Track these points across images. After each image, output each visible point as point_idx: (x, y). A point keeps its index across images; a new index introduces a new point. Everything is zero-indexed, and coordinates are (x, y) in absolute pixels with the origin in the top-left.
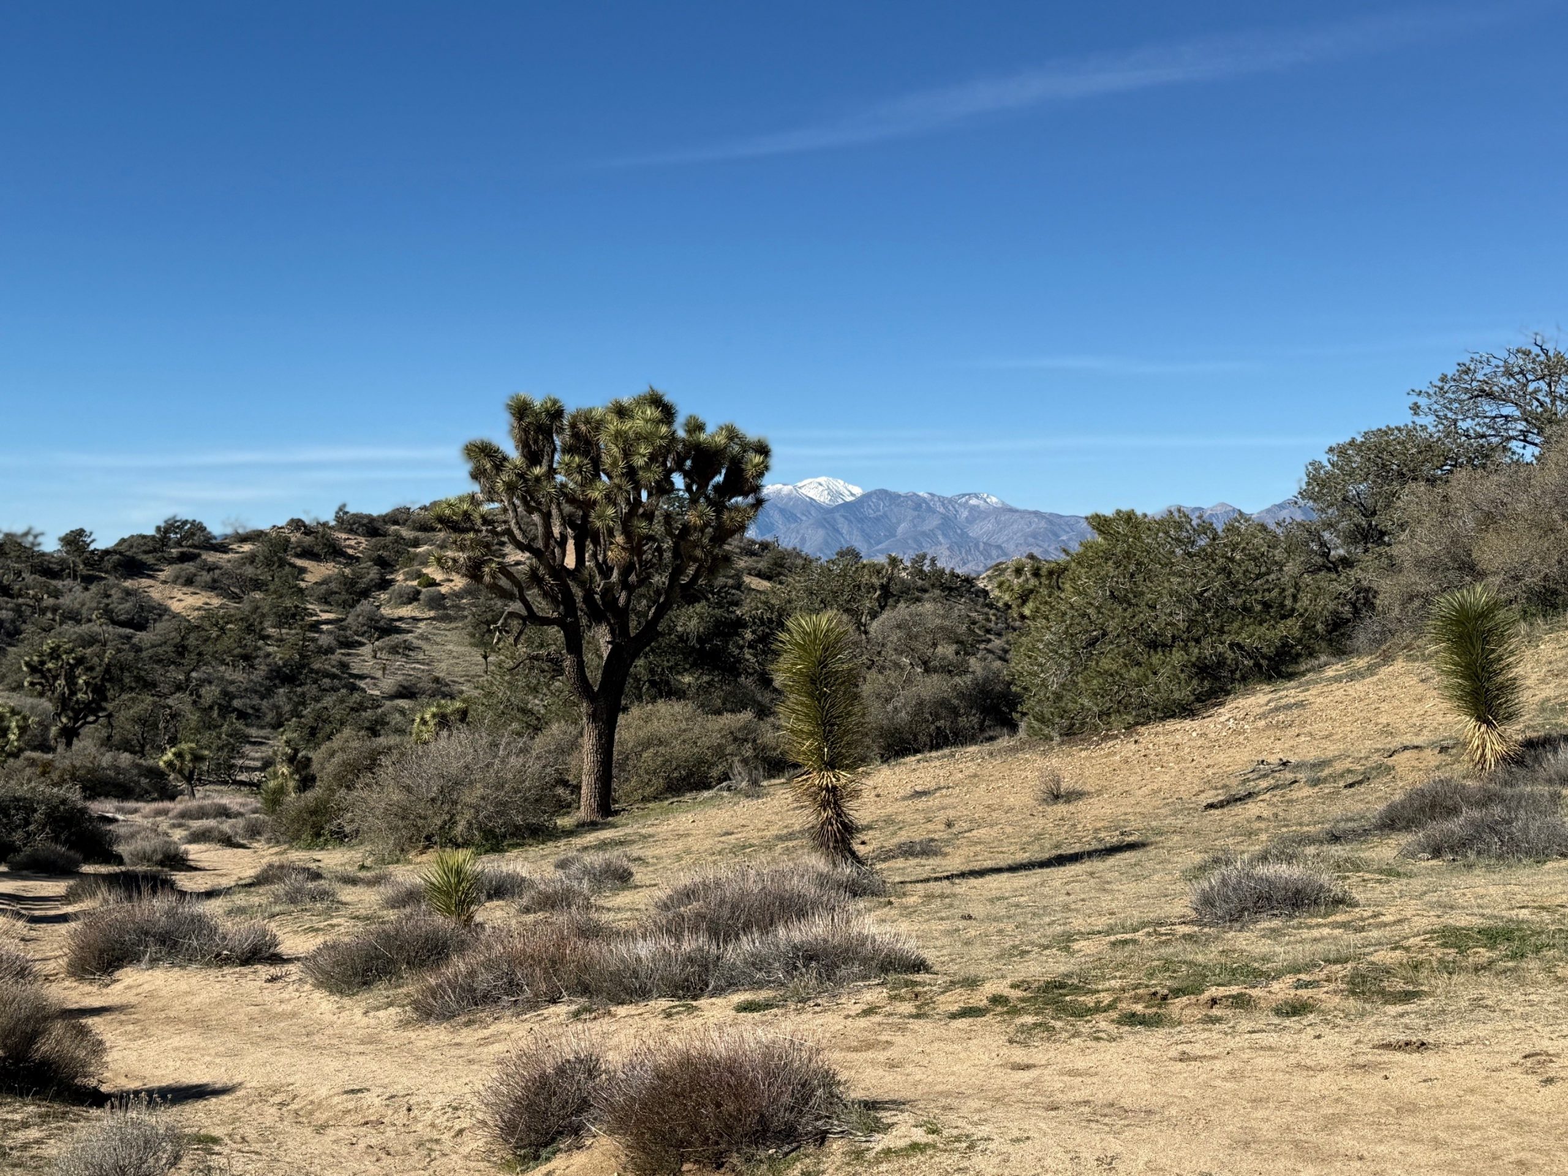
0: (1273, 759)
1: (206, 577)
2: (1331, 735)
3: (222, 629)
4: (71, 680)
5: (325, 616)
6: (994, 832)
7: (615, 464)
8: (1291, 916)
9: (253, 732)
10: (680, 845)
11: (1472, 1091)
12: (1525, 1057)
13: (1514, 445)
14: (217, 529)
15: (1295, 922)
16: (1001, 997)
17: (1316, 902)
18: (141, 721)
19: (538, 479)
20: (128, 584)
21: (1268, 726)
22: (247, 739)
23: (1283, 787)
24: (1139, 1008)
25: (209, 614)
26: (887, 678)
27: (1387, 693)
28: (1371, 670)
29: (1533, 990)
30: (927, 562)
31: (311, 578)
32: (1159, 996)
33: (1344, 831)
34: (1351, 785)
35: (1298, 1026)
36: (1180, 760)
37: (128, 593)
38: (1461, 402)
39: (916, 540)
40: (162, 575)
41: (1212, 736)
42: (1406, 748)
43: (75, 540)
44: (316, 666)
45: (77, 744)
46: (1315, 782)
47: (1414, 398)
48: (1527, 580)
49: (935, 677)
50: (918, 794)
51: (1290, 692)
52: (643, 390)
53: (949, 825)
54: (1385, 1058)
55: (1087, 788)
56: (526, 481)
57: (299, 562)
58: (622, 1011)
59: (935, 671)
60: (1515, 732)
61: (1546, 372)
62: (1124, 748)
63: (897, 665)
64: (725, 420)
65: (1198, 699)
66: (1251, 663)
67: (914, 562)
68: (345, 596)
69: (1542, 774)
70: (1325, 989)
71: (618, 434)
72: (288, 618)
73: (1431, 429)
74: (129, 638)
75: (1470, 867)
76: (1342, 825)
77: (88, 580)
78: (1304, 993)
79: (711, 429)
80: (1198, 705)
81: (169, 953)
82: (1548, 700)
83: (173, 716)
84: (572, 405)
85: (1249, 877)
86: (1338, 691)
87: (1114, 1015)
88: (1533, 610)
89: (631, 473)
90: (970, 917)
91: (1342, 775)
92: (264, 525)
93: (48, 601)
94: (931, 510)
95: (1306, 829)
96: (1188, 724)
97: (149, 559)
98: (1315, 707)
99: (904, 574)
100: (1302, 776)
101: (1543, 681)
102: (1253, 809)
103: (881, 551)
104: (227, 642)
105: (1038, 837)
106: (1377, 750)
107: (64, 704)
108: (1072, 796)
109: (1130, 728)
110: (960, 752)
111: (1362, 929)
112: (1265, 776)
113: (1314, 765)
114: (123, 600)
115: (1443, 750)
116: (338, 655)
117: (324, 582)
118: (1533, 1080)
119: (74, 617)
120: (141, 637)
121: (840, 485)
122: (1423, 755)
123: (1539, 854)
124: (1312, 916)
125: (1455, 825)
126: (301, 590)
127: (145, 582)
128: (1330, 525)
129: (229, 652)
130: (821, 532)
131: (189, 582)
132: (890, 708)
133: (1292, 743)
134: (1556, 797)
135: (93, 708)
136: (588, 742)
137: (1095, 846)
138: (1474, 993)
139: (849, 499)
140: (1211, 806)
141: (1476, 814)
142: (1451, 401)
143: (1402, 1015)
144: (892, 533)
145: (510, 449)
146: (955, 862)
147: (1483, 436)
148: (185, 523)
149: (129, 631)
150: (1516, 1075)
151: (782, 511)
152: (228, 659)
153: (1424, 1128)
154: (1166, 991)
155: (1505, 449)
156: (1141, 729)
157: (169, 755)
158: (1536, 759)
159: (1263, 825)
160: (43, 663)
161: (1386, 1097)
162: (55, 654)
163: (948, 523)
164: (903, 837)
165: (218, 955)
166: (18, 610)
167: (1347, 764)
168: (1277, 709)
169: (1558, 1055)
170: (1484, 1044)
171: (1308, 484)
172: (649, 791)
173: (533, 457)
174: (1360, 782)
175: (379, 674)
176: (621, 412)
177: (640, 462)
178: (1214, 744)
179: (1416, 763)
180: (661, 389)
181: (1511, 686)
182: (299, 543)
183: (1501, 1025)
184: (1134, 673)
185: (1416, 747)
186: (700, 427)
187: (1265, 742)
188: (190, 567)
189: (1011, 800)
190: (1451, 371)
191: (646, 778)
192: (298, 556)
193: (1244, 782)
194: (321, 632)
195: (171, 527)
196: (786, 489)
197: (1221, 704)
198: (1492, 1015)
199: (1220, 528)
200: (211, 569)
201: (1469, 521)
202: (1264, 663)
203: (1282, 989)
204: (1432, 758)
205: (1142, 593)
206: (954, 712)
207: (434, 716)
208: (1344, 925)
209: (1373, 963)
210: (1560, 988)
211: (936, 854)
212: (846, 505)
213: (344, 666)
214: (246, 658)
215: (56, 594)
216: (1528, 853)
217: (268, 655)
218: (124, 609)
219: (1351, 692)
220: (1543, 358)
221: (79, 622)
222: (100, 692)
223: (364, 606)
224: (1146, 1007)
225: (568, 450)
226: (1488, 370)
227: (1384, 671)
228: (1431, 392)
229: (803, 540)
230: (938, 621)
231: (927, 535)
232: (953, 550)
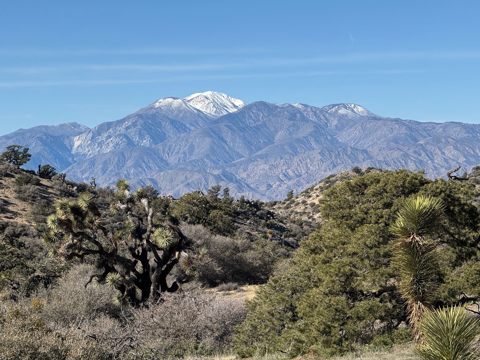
30: (221, 192)
94: (304, 119)
121: (223, 98)
130: (208, 140)
139: (233, 110)
151: (173, 122)
163: (319, 131)
196: (177, 103)
212: (230, 116)
231: (299, 141)
232: (322, 153)
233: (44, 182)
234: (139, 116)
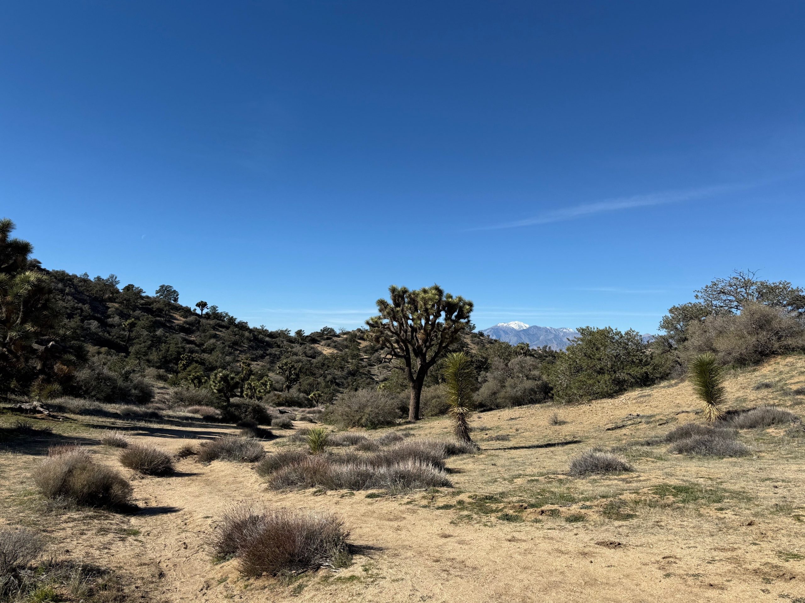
0: (635, 414)
1: (333, 344)
2: (658, 406)
3: (336, 359)
4: (290, 372)
5: (365, 357)
6: (531, 434)
7: (421, 307)
8: (604, 474)
9: (341, 389)
10: (429, 431)
11: (628, 576)
12: (664, 558)
13: (733, 310)
14: (338, 332)
15: (604, 477)
16: (462, 501)
17: (616, 469)
18: (309, 384)
19: (398, 311)
20: (313, 345)
21: (636, 403)
22: (338, 391)
23: (636, 424)
24: (511, 512)
25: (332, 355)
26: (515, 380)
27: (681, 392)
28: (676, 384)
29: (686, 519)
30: (548, 348)
31: (362, 346)
32: (523, 507)
33: (653, 441)
34: (661, 425)
35: (571, 528)
36: (603, 413)
37: (312, 348)
38: (713, 295)
39: (546, 342)
40: (321, 343)
41: (616, 405)
42: (683, 412)
43: (299, 333)
44: (361, 371)
45: (291, 390)
46: (648, 423)
47: (696, 293)
48: (734, 354)
49: (530, 381)
50: (512, 419)
51: (647, 391)
52: (433, 285)
53: (517, 430)
54: (597, 550)
55: (568, 420)
56: (394, 312)
57: (359, 341)
58: (329, 492)
59: (530, 379)
60: (724, 408)
61: (744, 285)
62: (585, 408)
63: (518, 377)
64: (459, 295)
65: (615, 392)
66: (634, 380)
67: (544, 348)
68: (371, 351)
69: (733, 424)
70: (593, 510)
71: (423, 298)
72: (354, 357)
73: (703, 304)
74: (310, 361)
75: (692, 458)
76: (654, 439)
77: (301, 344)
78: (583, 511)
79: (454, 297)
80: (614, 394)
81: (229, 456)
82: (739, 397)
83: (318, 384)
84: (411, 290)
85: (591, 456)
86: (663, 391)
87: (500, 514)
88: (736, 365)
89: (426, 310)
90: (495, 465)
91: (658, 421)
92: (350, 330)
93: (290, 349)
94: (550, 332)
95: (640, 439)
96: (610, 400)
97: (319, 339)
98: (654, 396)
99: (540, 351)
100: (643, 420)
101: (738, 390)
102: (624, 431)
103: (535, 345)
104: (336, 363)
105: (545, 437)
106: (673, 412)
107: (288, 378)
108: (563, 423)
109: (590, 401)
110: (532, 406)
111: (630, 482)
112: (631, 419)
113: (648, 417)
114: (310, 350)
115: (697, 413)
116: (367, 369)
117: (365, 347)
118: (660, 574)
119: (296, 354)
120: (314, 361)
121: (522, 324)
122: (689, 415)
123: (721, 455)
124: (613, 475)
125: (689, 441)
126: (359, 349)
127: (316, 345)
128: (672, 337)
129: (337, 366)
130: (516, 338)
131: (329, 346)
132: (515, 390)
133: (643, 408)
134: (737, 433)
135: (296, 380)
136: (412, 396)
137: (564, 441)
138: (658, 518)
139: (525, 328)
140: (609, 429)
141: (697, 437)
142: (709, 294)
143: (620, 527)
144: (538, 339)
145: (390, 302)
146: (511, 444)
147: (722, 307)
148: (329, 329)
149: (310, 359)
150: (653, 569)
151: (504, 331)
152: (337, 368)
153: (592, 597)
154: (526, 505)
155: (730, 311)
156: (593, 401)
157: (312, 395)
158: (731, 419)
159: (625, 437)
160: (283, 366)
161: (586, 573)
162: (286, 364)
163: (556, 337)
164: (500, 433)
165: (243, 458)
166: (281, 352)
167: (661, 417)
168: (641, 397)
169: (680, 559)
170: (650, 547)
171: (664, 323)
172: (433, 413)
173: (397, 305)
174: (664, 424)
175: (379, 374)
176: (425, 291)
177: (429, 307)
178: (616, 408)
179: (686, 418)
180: (438, 285)
181: (721, 390)
182: (359, 335)
183: (662, 537)
184: (591, 382)
185: (687, 412)
186: (451, 297)
187: (634, 408)
188: (329, 341)
189: (541, 423)
190: (710, 284)
191: (433, 409)
192: (359, 339)
193: (623, 421)
194: (363, 361)
195: (325, 329)
196: (505, 325)
197: (623, 394)
198: (660, 530)
199: (623, 333)
200: (335, 342)
201: (713, 334)
202: (638, 380)
203: (575, 509)
204: (692, 416)
205: (595, 354)
206: (535, 393)
207: (383, 386)
208: (623, 480)
209: (621, 499)
210: (700, 519)
211: (506, 440)
212: (524, 330)
213: (369, 371)
214: (341, 368)
215: (292, 347)
216: (716, 455)
217: (348, 367)
218: (310, 352)
219: (668, 391)
220: (743, 280)
221: (297, 356)
222: (297, 375)
223: (376, 354)
224: (514, 512)
225: (409, 303)
226: (723, 284)
227: (681, 385)
228: (702, 291)
229: (510, 340)
230: (531, 363)
231: (549, 340)
232: (557, 345)
233: (481, 338)
234: (492, 328)
